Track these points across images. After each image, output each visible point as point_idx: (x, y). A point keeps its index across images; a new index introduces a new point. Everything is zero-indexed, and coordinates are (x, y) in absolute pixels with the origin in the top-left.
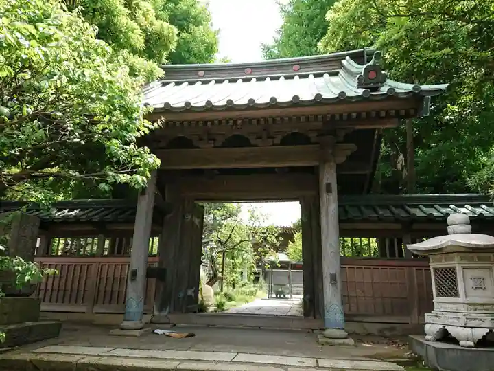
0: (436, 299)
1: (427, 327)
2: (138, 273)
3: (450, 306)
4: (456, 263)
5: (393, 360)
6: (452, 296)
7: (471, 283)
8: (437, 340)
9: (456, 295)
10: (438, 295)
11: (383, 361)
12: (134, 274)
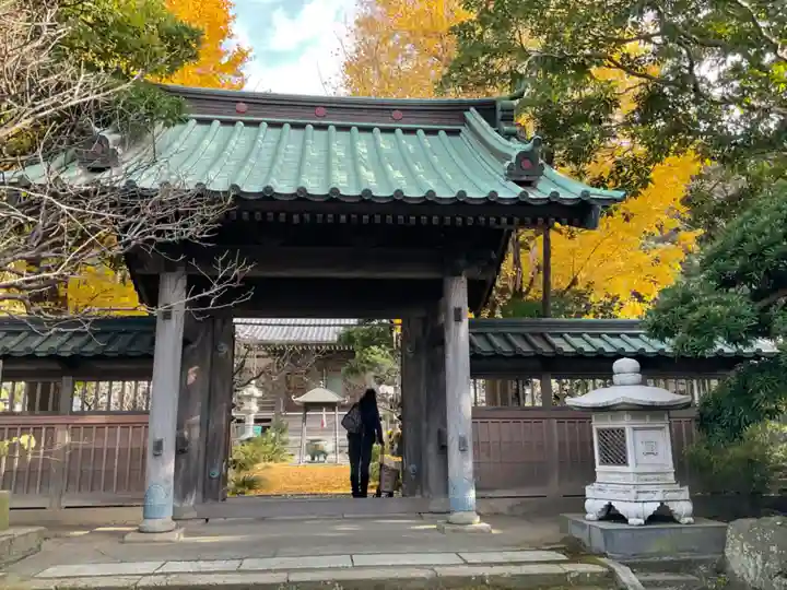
0: (599, 468)
1: (588, 503)
2: (164, 443)
3: (617, 476)
4: (625, 423)
5: (547, 548)
6: (619, 464)
7: (641, 448)
8: (600, 519)
9: (625, 463)
10: (602, 463)
11: (538, 549)
12: (158, 446)
